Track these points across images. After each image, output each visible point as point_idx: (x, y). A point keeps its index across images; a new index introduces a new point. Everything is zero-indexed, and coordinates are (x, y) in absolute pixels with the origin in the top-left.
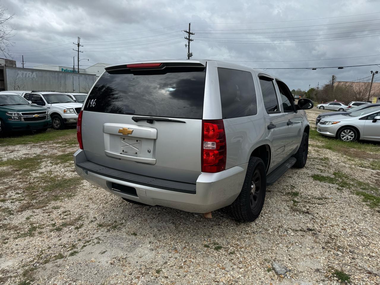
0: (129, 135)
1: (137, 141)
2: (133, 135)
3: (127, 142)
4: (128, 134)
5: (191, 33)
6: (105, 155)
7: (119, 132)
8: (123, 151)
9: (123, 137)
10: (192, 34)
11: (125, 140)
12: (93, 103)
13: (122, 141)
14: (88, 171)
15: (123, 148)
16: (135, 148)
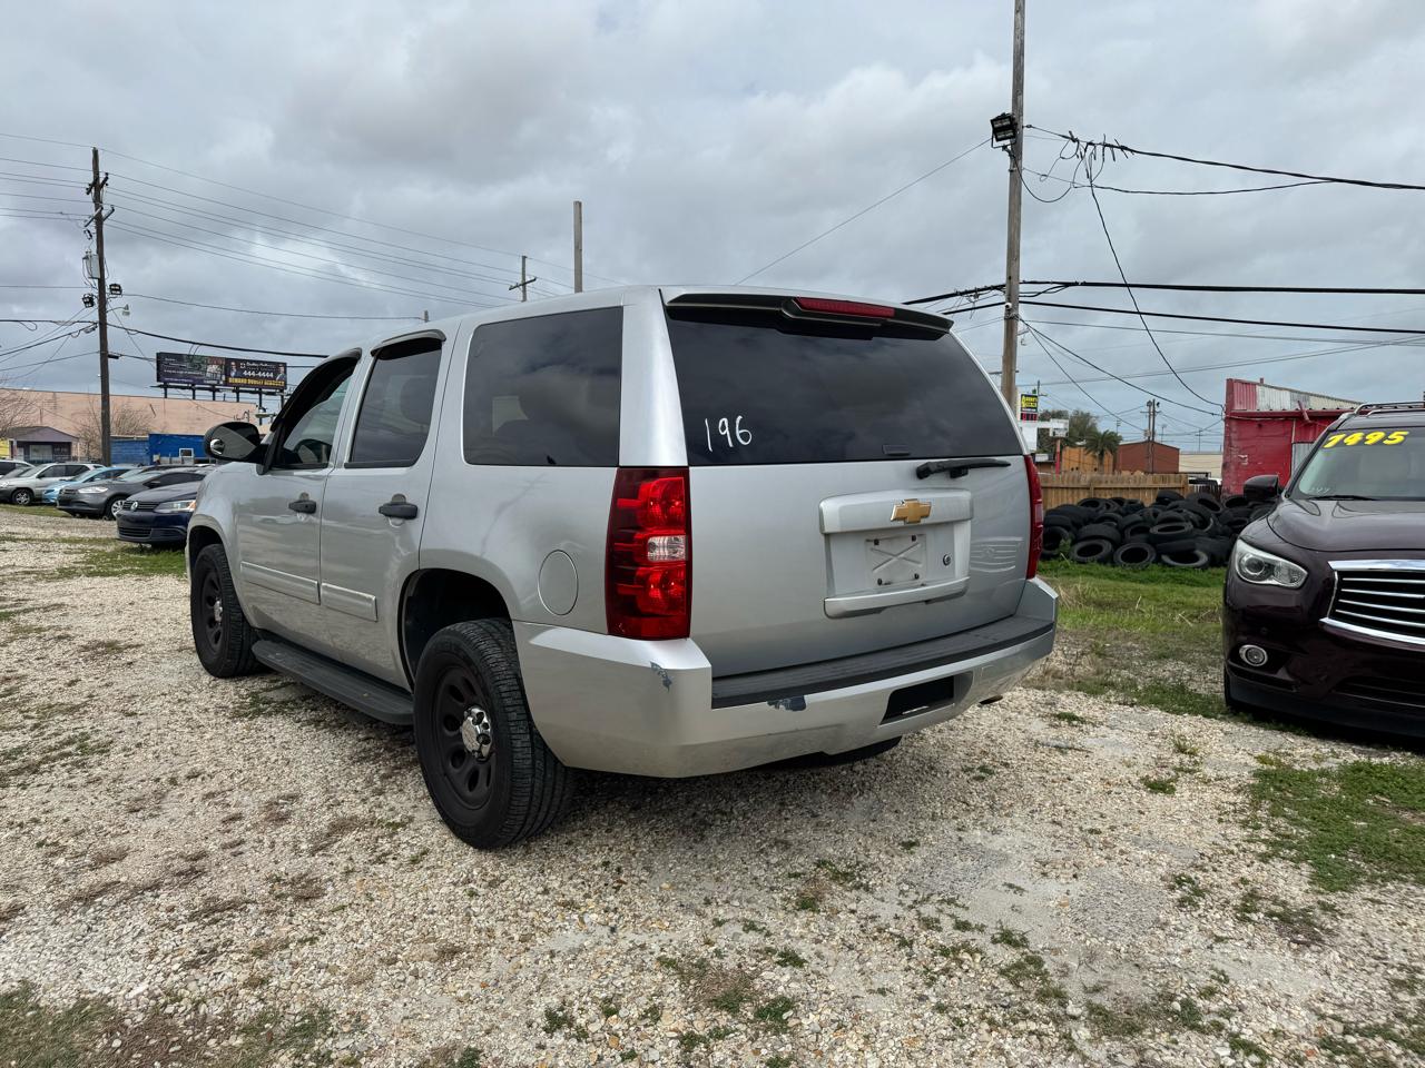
1: (913, 539)
3: (887, 550)
4: (921, 518)
6: (827, 616)
7: (892, 520)
8: (880, 582)
9: (874, 537)
11: (882, 546)
12: (738, 432)
13: (872, 549)
14: (806, 696)
15: (878, 573)
16: (910, 563)
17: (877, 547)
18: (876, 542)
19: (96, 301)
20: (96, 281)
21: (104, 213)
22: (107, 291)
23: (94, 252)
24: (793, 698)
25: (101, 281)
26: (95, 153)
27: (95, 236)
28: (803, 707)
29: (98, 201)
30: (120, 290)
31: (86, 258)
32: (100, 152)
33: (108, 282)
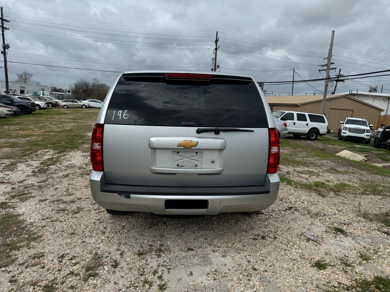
0: (193, 148)
1: (197, 153)
2: (197, 147)
3: (183, 156)
4: (192, 146)
5: (4, 20)
6: (151, 173)
7: (178, 146)
8: (178, 165)
9: (177, 151)
10: (7, 21)
11: (180, 154)
12: (124, 115)
13: (176, 154)
14: (131, 195)
15: (177, 162)
16: (194, 161)
17: (178, 154)
18: (178, 152)
19: (214, 70)
20: (214, 65)
21: (217, 48)
22: (216, 67)
23: (214, 58)
24: (127, 195)
25: (215, 65)
26: (217, 32)
27: (215, 53)
28: (130, 198)
29: (216, 45)
30: (219, 67)
31: (213, 59)
32: (218, 32)
33: (217, 65)
